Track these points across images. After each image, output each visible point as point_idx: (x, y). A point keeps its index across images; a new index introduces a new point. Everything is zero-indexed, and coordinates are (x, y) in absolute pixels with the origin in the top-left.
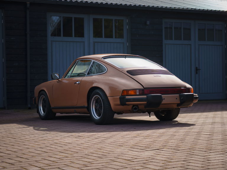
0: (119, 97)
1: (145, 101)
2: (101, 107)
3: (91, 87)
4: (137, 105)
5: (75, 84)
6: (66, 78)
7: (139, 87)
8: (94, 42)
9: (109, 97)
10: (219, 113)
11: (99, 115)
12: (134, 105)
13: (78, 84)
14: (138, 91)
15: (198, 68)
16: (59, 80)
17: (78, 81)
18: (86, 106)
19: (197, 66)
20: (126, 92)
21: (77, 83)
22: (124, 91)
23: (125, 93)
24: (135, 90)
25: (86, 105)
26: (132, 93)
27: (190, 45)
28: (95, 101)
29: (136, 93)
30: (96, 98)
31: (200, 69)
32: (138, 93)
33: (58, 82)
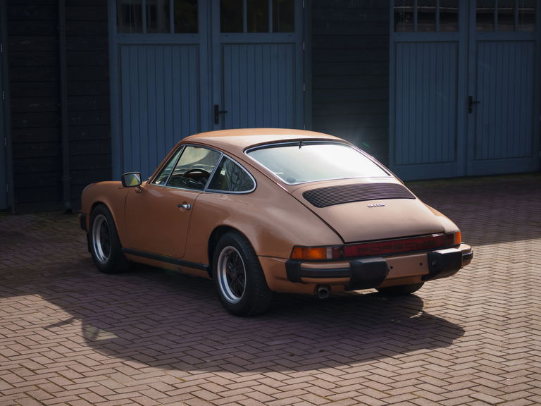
0: (284, 261)
1: (347, 277)
2: (241, 275)
3: (219, 223)
4: (328, 285)
5: (179, 207)
6: (157, 183)
7: (334, 240)
8: (222, 44)
9: (259, 257)
10: (520, 245)
11: (238, 293)
12: (318, 285)
13: (188, 209)
14: (329, 250)
15: (473, 100)
16: (140, 188)
17: (185, 203)
18: (206, 266)
19: (472, 94)
20: (301, 253)
21: (185, 206)
22: (296, 248)
23: (299, 254)
24: (323, 248)
25: (206, 264)
26: (316, 254)
27: (457, 42)
28: (226, 259)
29: (326, 255)
30: (230, 253)
31: (479, 102)
32: (329, 256)
33: (137, 192)
